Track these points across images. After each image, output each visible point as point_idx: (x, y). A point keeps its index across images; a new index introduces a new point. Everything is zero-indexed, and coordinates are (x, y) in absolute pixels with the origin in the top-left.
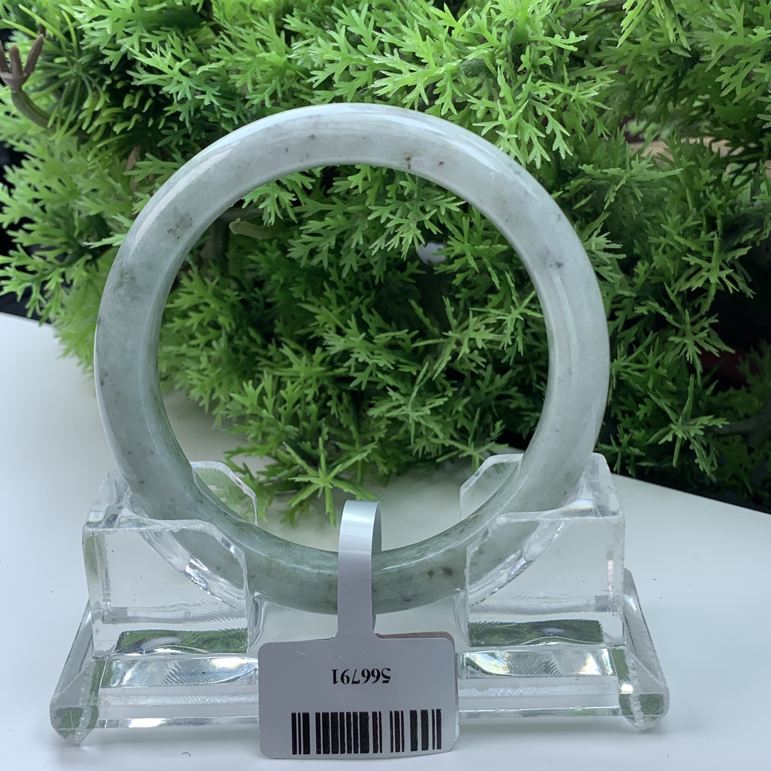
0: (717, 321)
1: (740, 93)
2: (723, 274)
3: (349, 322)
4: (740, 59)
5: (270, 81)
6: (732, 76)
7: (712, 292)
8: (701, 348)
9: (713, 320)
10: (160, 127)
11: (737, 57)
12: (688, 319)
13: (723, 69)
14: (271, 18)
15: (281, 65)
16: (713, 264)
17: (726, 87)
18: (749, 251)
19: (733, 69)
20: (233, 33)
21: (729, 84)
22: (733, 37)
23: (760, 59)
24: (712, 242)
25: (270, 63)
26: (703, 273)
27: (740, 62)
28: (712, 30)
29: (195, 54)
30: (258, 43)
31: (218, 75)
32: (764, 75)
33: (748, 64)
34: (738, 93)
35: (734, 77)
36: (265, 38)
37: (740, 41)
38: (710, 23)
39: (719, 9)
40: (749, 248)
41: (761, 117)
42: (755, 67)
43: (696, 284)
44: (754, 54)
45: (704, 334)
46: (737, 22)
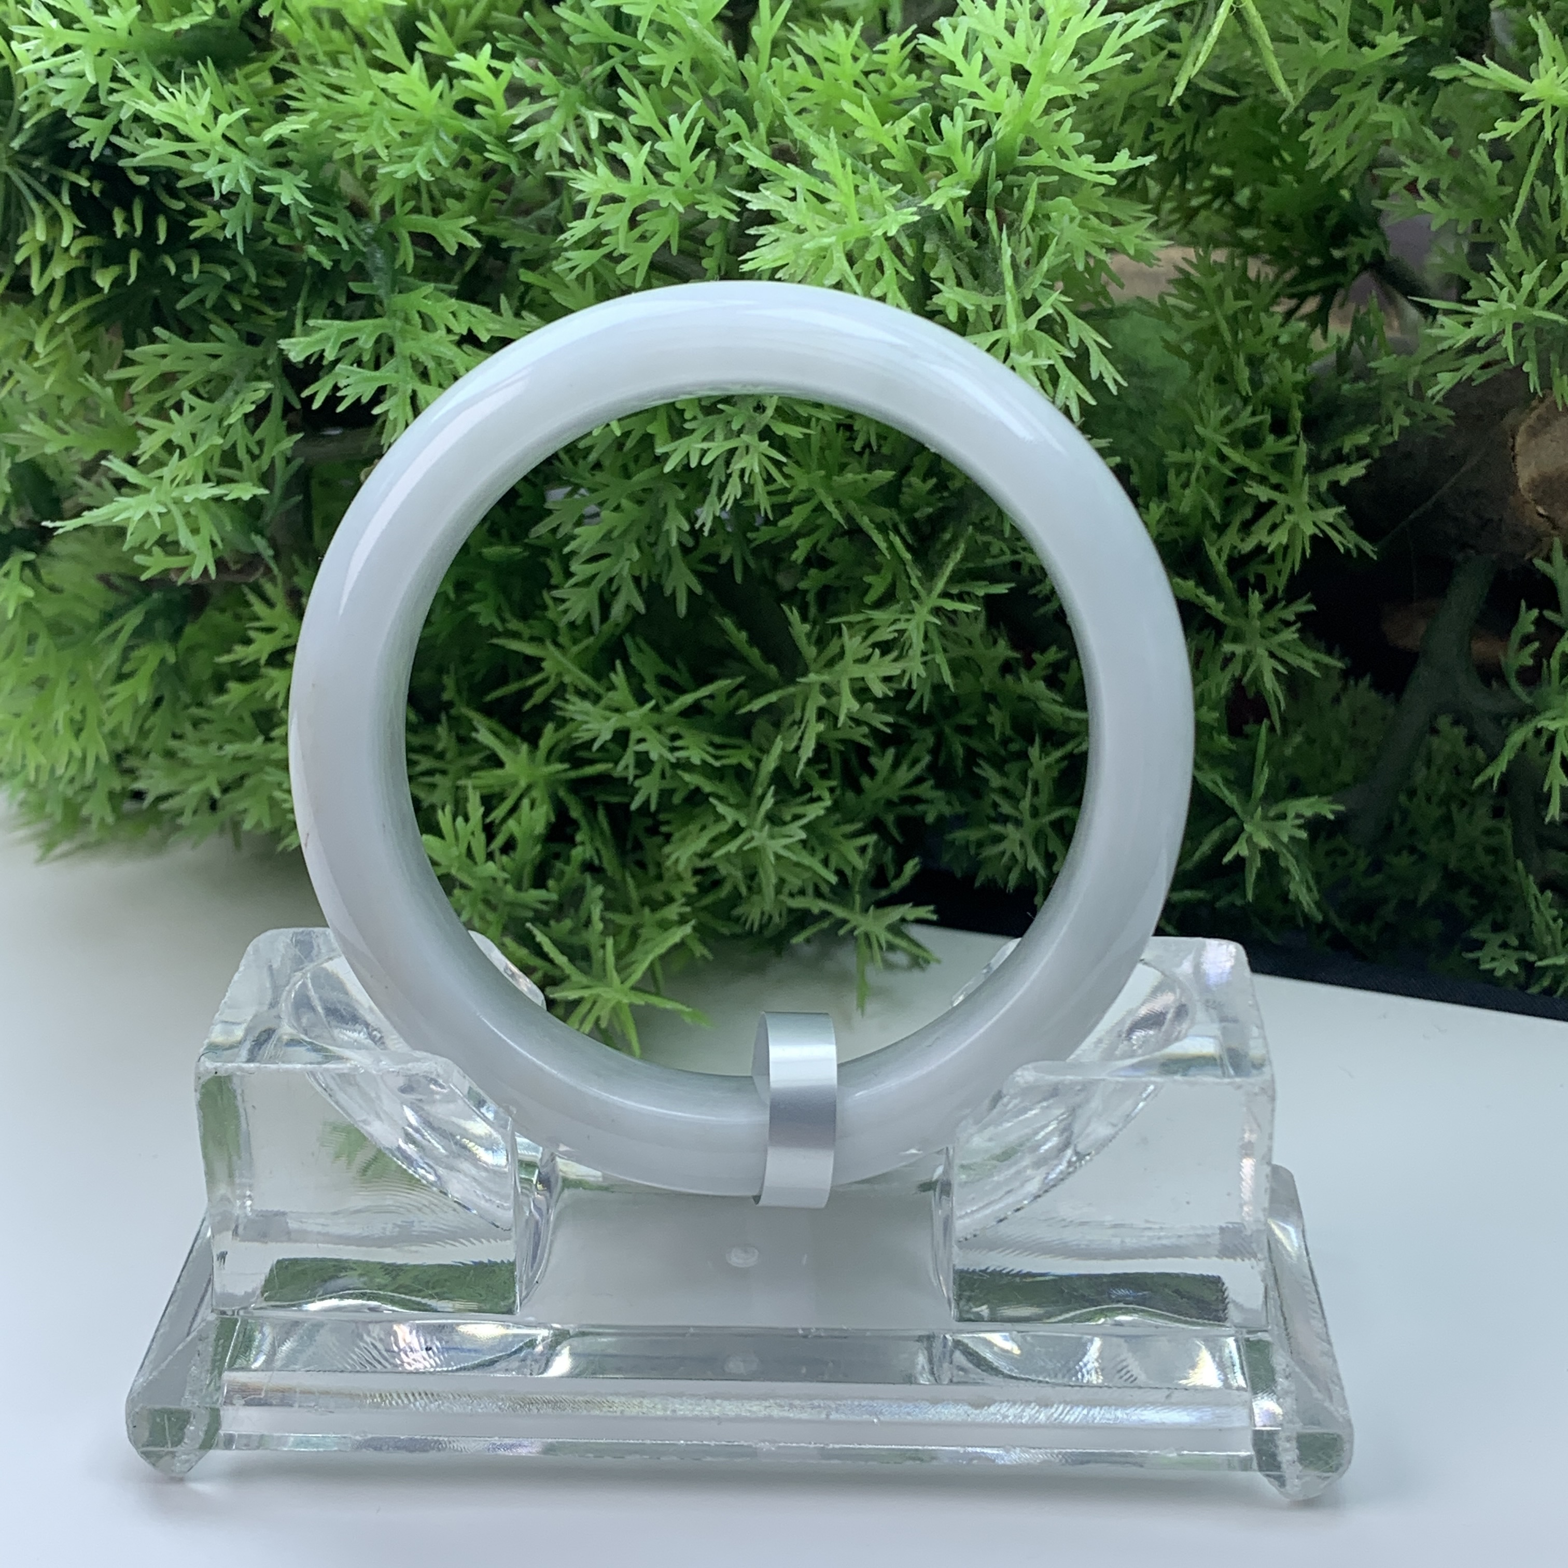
1: (1340, 161)
2: (1321, 518)
4: (1339, 97)
6: (1326, 129)
8: (1282, 662)
9: (1303, 606)
11: (1335, 91)
12: (1256, 607)
13: (1312, 117)
16: (1302, 498)
17: (1316, 151)
18: (1367, 470)
19: (1328, 115)
21: (1322, 145)
22: (1332, 54)
23: (1376, 96)
24: (1291, 455)
27: (1341, 101)
28: (1295, 41)
33: (1353, 105)
35: (1330, 132)
40: (1365, 463)
42: (1368, 110)
44: (1365, 85)
45: (1290, 635)
46: (1340, 21)
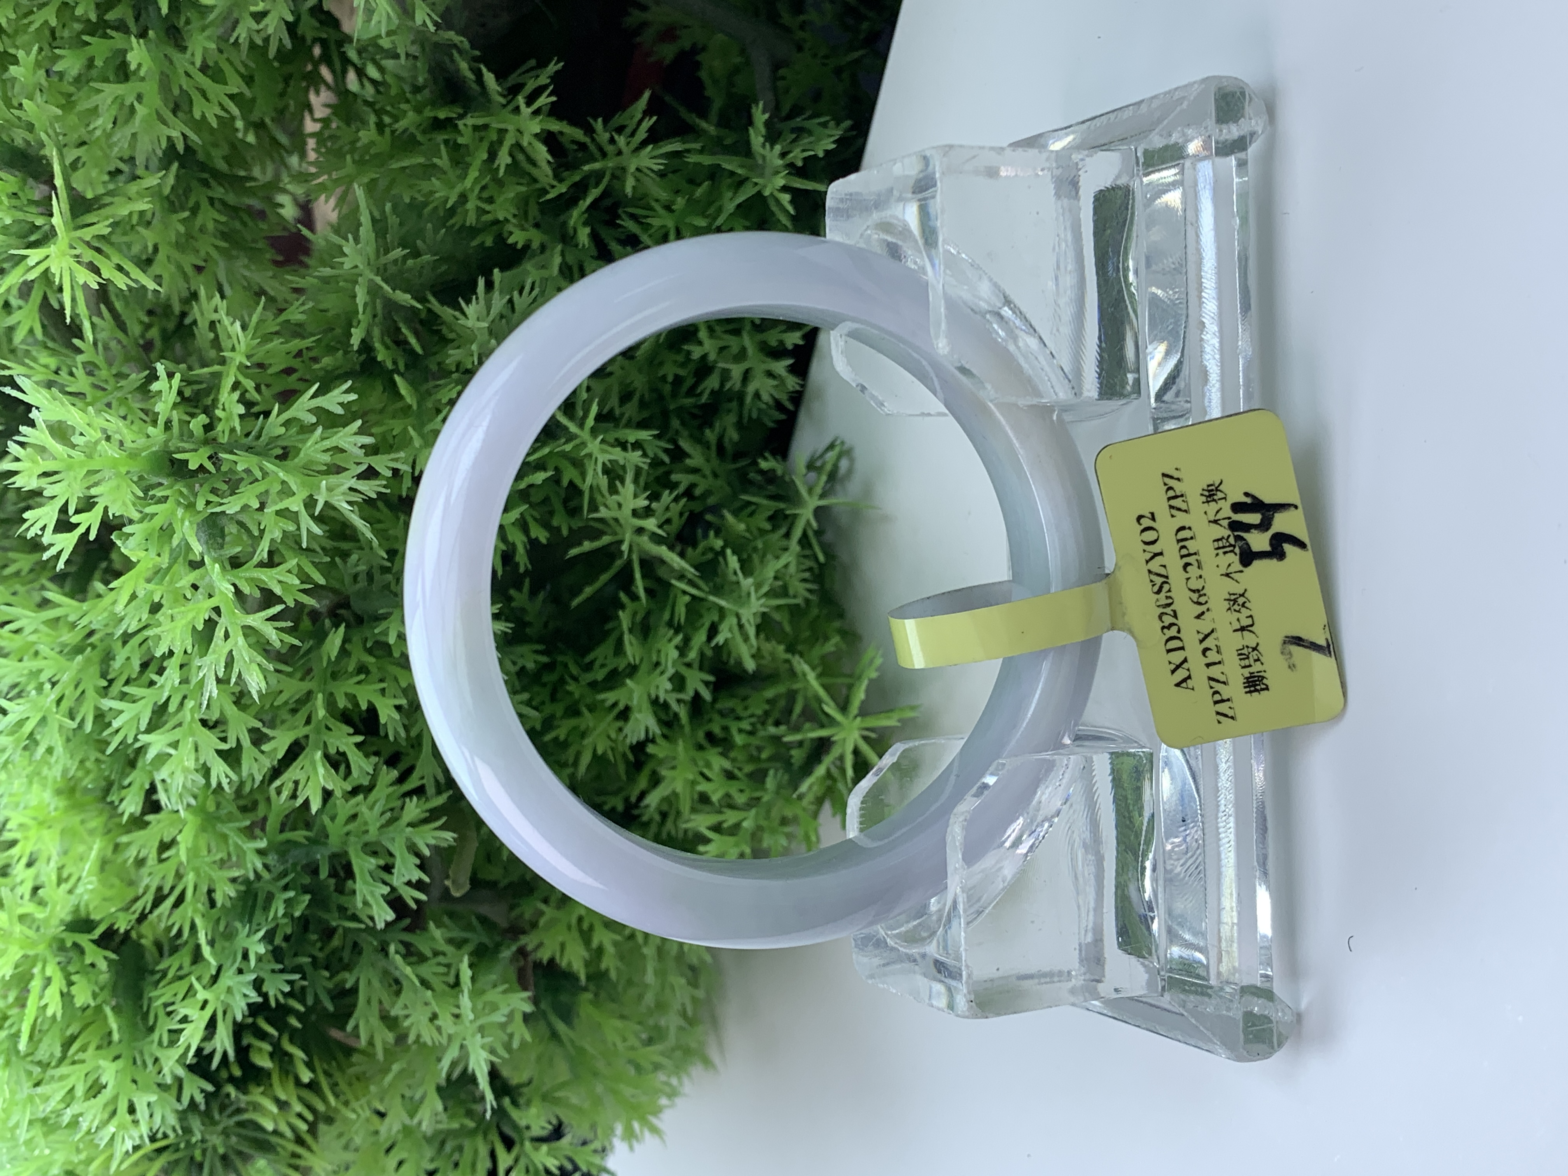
0: (600, 120)
1: (236, 85)
2: (526, 111)
3: (609, 703)
4: (181, 87)
5: (225, 837)
6: (208, 100)
7: (555, 126)
8: (644, 144)
9: (599, 125)
10: (301, 1009)
11: (176, 92)
12: (597, 166)
13: (197, 115)
14: (124, 839)
15: (198, 821)
16: (510, 128)
17: (226, 111)
18: (489, 70)
19: (196, 97)
20: (150, 897)
21: (220, 104)
22: (145, 100)
23: (180, 55)
24: (476, 128)
25: (196, 837)
26: (525, 144)
29: (184, 958)
30: (165, 856)
31: (218, 921)
32: (205, 49)
33: (187, 74)
34: (235, 91)
35: (211, 96)
36: (156, 844)
37: (150, 89)
38: (122, 136)
39: (99, 122)
40: (484, 70)
41: (272, 52)
42: (193, 63)
43: (542, 153)
44: (171, 62)
45: (621, 140)
46: (120, 92)
